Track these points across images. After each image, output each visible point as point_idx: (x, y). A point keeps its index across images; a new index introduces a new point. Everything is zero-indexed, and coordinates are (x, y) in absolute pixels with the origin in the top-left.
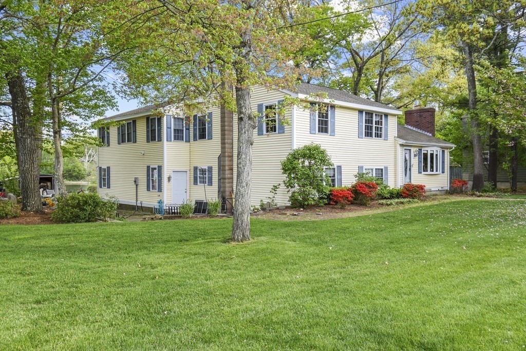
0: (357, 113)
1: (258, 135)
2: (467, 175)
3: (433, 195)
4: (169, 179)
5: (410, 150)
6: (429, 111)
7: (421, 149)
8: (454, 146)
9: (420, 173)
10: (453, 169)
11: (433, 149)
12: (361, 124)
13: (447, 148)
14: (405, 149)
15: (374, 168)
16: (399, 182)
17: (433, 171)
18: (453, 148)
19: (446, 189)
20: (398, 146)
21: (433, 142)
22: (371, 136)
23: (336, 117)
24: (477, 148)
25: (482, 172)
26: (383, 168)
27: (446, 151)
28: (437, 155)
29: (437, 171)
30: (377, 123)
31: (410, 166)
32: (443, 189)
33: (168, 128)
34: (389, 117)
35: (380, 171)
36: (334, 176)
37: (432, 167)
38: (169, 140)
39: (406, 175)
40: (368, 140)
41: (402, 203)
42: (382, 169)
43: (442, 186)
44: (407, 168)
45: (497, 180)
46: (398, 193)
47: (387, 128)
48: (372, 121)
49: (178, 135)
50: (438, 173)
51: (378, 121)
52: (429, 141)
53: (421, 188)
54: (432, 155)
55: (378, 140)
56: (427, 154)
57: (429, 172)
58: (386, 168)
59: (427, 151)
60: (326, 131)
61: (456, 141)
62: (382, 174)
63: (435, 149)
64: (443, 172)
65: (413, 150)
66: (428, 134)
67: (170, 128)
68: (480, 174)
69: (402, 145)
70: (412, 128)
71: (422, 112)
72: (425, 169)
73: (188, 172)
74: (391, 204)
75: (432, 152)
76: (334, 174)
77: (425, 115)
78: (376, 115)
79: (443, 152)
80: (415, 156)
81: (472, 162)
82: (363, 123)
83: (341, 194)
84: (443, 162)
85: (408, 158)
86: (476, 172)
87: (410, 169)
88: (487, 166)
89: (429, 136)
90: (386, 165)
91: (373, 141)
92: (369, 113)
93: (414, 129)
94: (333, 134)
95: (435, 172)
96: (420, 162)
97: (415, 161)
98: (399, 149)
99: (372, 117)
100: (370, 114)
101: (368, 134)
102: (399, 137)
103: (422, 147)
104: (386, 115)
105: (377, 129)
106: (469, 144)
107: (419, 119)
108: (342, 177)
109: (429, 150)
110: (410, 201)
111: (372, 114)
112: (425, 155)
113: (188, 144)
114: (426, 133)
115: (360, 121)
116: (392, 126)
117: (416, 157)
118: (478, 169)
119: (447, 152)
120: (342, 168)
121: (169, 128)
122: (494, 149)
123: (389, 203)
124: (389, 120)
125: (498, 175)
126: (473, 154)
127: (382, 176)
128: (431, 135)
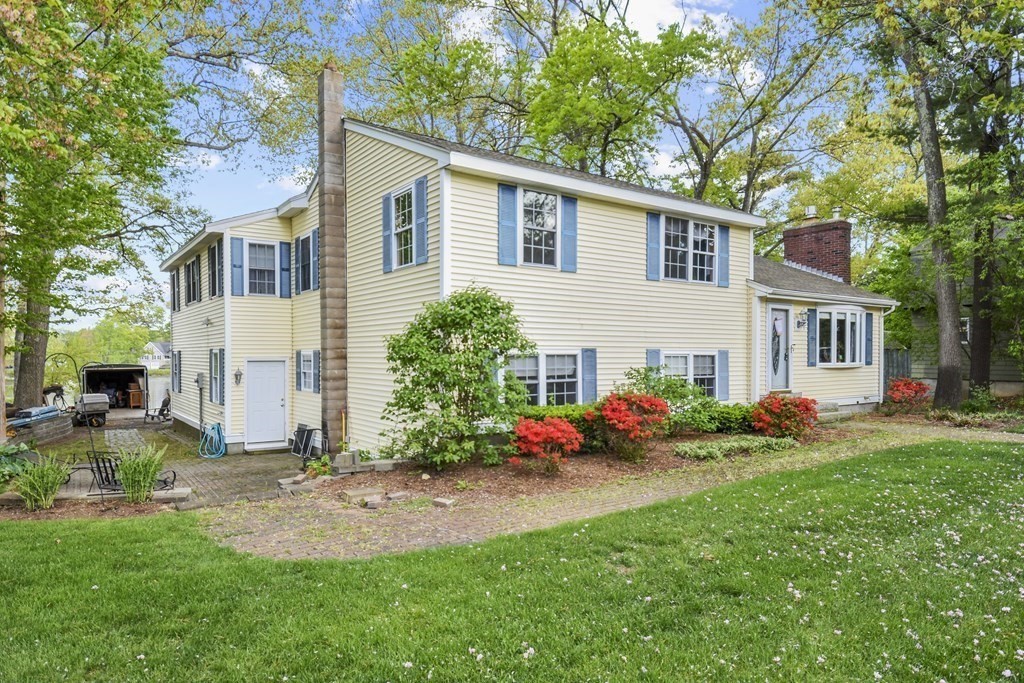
0: (643, 217)
1: (385, 273)
2: (921, 367)
3: (843, 420)
4: (238, 377)
5: (787, 311)
6: (837, 228)
7: (815, 311)
8: (895, 304)
9: (812, 364)
10: (892, 355)
11: (845, 309)
12: (655, 246)
13: (879, 309)
14: (773, 309)
15: (691, 354)
16: (758, 387)
17: (843, 361)
18: (893, 308)
19: (875, 400)
20: (756, 301)
21: (843, 293)
22: (683, 275)
23: (579, 226)
24: (947, 308)
25: (957, 362)
26: (715, 353)
27: (876, 315)
28: (853, 324)
29: (853, 360)
30: (701, 245)
31: (787, 349)
32: (868, 401)
33: (235, 266)
34: (732, 233)
35: (709, 360)
36: (574, 375)
37: (841, 352)
38: (237, 292)
39: (775, 370)
40: (674, 286)
41: (745, 451)
42: (713, 357)
43: (867, 394)
44: (779, 355)
45: (991, 378)
46: (744, 418)
47: (727, 259)
48: (685, 240)
49: (261, 282)
50: (857, 364)
51: (704, 242)
52: (834, 291)
53: (806, 406)
54: (841, 323)
55: (702, 287)
56: (829, 321)
57: (834, 363)
58: (724, 354)
59: (830, 314)
60: (550, 259)
61: (900, 294)
62: (713, 368)
63: (848, 310)
64: (869, 363)
65: (795, 311)
66: (835, 278)
67: (241, 267)
68: (953, 367)
69: (764, 300)
70: (798, 266)
71: (821, 231)
72: (825, 358)
73: (288, 363)
74: (711, 457)
75: (842, 317)
76: (575, 371)
77: (827, 236)
78: (697, 226)
79: (869, 317)
80: (799, 324)
81: (936, 340)
82: (658, 243)
83: (537, 434)
84: (869, 340)
85: (780, 330)
86: (945, 361)
87: (786, 356)
88: (968, 350)
89: (836, 283)
90: (723, 347)
91: (688, 290)
92: (676, 221)
93: (804, 269)
94: (570, 266)
95: (848, 363)
96: (811, 339)
97: (799, 339)
98: (758, 308)
99: (685, 230)
100: (678, 221)
101: (676, 271)
102: (758, 280)
103: (816, 304)
104: (725, 227)
105: (700, 260)
106: (926, 303)
107: (814, 245)
108: (598, 377)
109: (835, 313)
110: (769, 446)
111: (685, 223)
112: (825, 324)
113: (287, 301)
114: (830, 277)
115: (651, 239)
116: (740, 254)
117: (802, 329)
118: (949, 356)
119: (878, 319)
120: (598, 355)
121: (237, 266)
122: (987, 311)
123: (703, 453)
124: (731, 239)
125: (991, 368)
126: (935, 323)
127: (713, 374)
128: (840, 280)
